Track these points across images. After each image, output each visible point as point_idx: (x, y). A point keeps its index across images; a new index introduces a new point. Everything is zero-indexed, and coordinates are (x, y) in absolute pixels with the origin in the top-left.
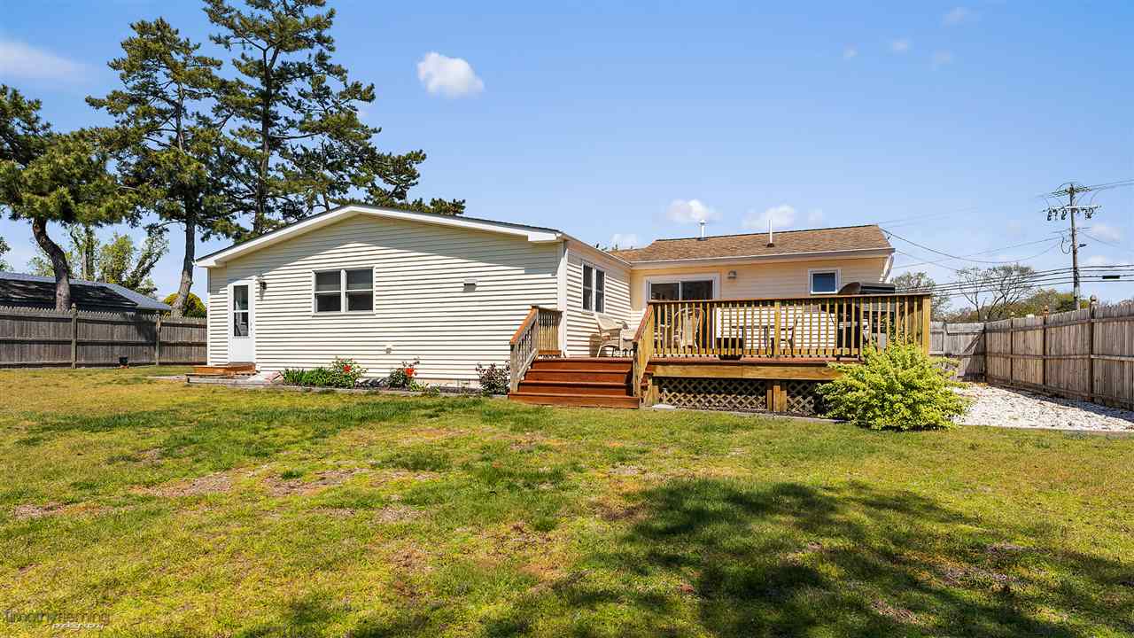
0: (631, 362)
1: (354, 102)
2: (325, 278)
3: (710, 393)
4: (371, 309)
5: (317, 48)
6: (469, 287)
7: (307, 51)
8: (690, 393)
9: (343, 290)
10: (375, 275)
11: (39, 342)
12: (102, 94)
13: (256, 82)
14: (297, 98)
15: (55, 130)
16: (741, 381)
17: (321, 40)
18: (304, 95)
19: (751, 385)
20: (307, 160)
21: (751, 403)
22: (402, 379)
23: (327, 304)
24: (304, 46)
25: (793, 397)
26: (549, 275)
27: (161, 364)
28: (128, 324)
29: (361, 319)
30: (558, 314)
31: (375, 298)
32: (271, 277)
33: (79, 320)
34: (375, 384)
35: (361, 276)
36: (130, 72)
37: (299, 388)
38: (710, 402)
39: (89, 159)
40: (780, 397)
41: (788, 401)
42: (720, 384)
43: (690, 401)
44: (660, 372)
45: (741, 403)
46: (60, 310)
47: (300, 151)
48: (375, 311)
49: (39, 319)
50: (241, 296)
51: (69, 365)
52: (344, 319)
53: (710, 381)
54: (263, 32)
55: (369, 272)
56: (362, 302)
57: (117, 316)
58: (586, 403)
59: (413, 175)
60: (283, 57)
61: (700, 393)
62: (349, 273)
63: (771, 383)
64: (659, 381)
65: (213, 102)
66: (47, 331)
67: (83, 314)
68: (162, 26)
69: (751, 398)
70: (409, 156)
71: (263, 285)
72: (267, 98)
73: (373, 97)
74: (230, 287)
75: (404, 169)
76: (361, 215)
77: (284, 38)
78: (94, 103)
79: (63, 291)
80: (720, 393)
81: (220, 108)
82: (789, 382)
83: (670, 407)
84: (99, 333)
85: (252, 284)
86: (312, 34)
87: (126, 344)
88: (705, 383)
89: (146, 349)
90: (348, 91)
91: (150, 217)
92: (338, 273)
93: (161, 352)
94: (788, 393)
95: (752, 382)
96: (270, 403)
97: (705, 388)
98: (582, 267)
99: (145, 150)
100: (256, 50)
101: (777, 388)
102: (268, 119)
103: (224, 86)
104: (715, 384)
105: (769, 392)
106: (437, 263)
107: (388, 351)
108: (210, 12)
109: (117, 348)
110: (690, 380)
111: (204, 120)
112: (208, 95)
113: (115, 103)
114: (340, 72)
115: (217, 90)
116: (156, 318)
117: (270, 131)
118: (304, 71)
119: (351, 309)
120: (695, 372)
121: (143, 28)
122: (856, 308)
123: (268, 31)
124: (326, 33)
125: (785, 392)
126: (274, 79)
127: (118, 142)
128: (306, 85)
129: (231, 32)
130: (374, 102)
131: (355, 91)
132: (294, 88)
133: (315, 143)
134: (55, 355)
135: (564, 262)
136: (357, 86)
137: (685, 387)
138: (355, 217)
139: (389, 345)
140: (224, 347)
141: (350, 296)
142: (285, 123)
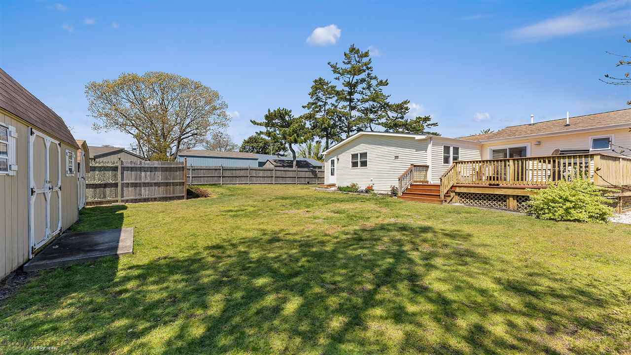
0: (439, 186)
1: (381, 87)
2: (354, 156)
3: (480, 200)
4: (366, 166)
5: (367, 71)
6: (397, 157)
7: (364, 73)
8: (472, 199)
9: (359, 160)
10: (368, 154)
11: (289, 177)
12: (305, 104)
13: (347, 89)
14: (362, 90)
15: (295, 117)
16: (495, 195)
17: (368, 68)
18: (364, 89)
19: (499, 197)
20: (366, 111)
21: (500, 205)
22: (369, 190)
23: (355, 164)
24: (363, 72)
25: (520, 203)
26: (424, 152)
27: (318, 184)
28: (309, 172)
29: (363, 169)
30: (428, 167)
31: (368, 162)
32: (340, 157)
33: (298, 171)
34: (362, 192)
35: (364, 155)
36: (312, 96)
37: (341, 192)
38: (480, 203)
39: (302, 125)
40: (512, 203)
41: (518, 205)
42: (485, 196)
43: (472, 203)
44: (458, 190)
45: (495, 205)
46: (295, 168)
47: (363, 109)
48: (368, 167)
49: (289, 171)
50: (333, 162)
51: (295, 184)
52: (359, 170)
53: (480, 195)
54: (349, 72)
55: (366, 153)
56: (364, 164)
57: (306, 169)
58: (423, 201)
59: (407, 109)
60: (356, 77)
61: (476, 199)
62: (360, 153)
63: (509, 196)
64: (459, 194)
65: (336, 98)
66: (290, 174)
67: (299, 169)
68: (320, 79)
69: (499, 203)
70: (402, 103)
71: (338, 159)
72: (350, 94)
73: (388, 84)
74: (330, 160)
75: (401, 108)
76: (364, 135)
77: (356, 71)
78: (304, 107)
79: (295, 163)
80: (485, 200)
81: (337, 100)
82: (518, 196)
83: (463, 205)
84: (302, 174)
85: (335, 159)
86: (365, 68)
87: (309, 178)
88: (478, 196)
89: (314, 179)
90: (378, 84)
91: (317, 139)
92: (357, 154)
93: (318, 180)
94: (517, 201)
95: (500, 196)
96: (332, 196)
97: (478, 197)
98: (443, 147)
99: (316, 119)
100: (347, 78)
101: (511, 199)
102: (351, 100)
103: (338, 93)
104: (483, 196)
105: (508, 200)
106: (386, 149)
107: (372, 180)
108: (333, 71)
109: (307, 179)
110: (472, 194)
111: (333, 105)
112: (334, 97)
113: (309, 105)
114: (375, 78)
115: (336, 94)
116: (317, 170)
117: (352, 105)
118: (363, 81)
119: (361, 166)
120: (472, 191)
121: (316, 81)
122: (558, 162)
123: (350, 71)
124: (369, 66)
125: (516, 201)
126: (352, 86)
127: (309, 117)
128: (364, 85)
129: (340, 75)
130: (388, 85)
131: (381, 83)
132: (360, 88)
133: (367, 105)
134: (292, 181)
135: (430, 146)
136: (381, 81)
137: (470, 197)
138: (361, 136)
139: (372, 179)
140: (329, 179)
141: (361, 161)
142: (357, 101)
